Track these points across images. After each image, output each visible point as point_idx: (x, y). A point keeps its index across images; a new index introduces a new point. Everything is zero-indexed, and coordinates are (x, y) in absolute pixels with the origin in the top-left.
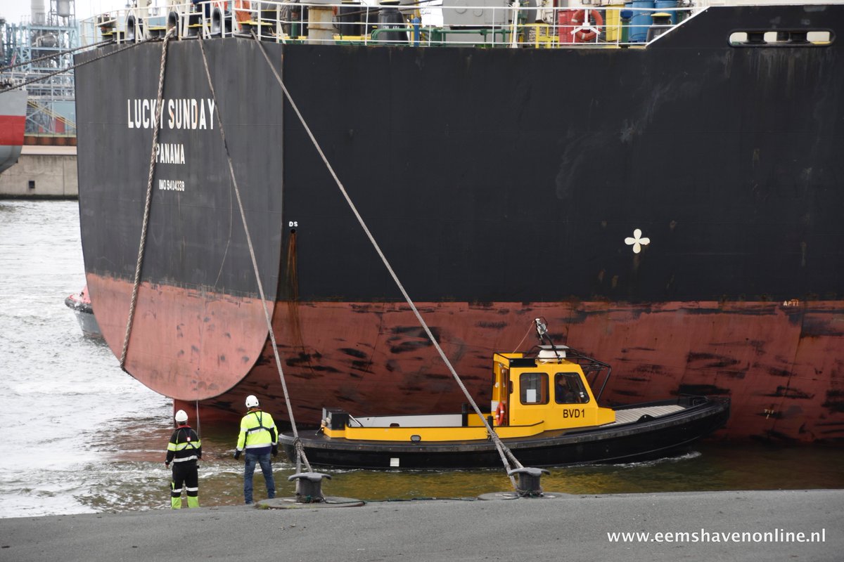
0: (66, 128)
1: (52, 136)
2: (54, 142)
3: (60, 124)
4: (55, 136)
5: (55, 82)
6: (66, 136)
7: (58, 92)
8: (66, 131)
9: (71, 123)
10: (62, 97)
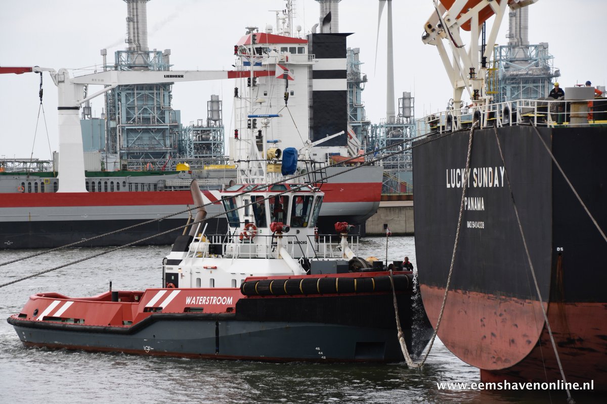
0: (407, 189)
1: (398, 195)
2: (399, 198)
3: (403, 186)
4: (400, 194)
5: (400, 160)
6: (407, 194)
7: (402, 166)
8: (407, 191)
9: (410, 186)
10: (404, 169)
